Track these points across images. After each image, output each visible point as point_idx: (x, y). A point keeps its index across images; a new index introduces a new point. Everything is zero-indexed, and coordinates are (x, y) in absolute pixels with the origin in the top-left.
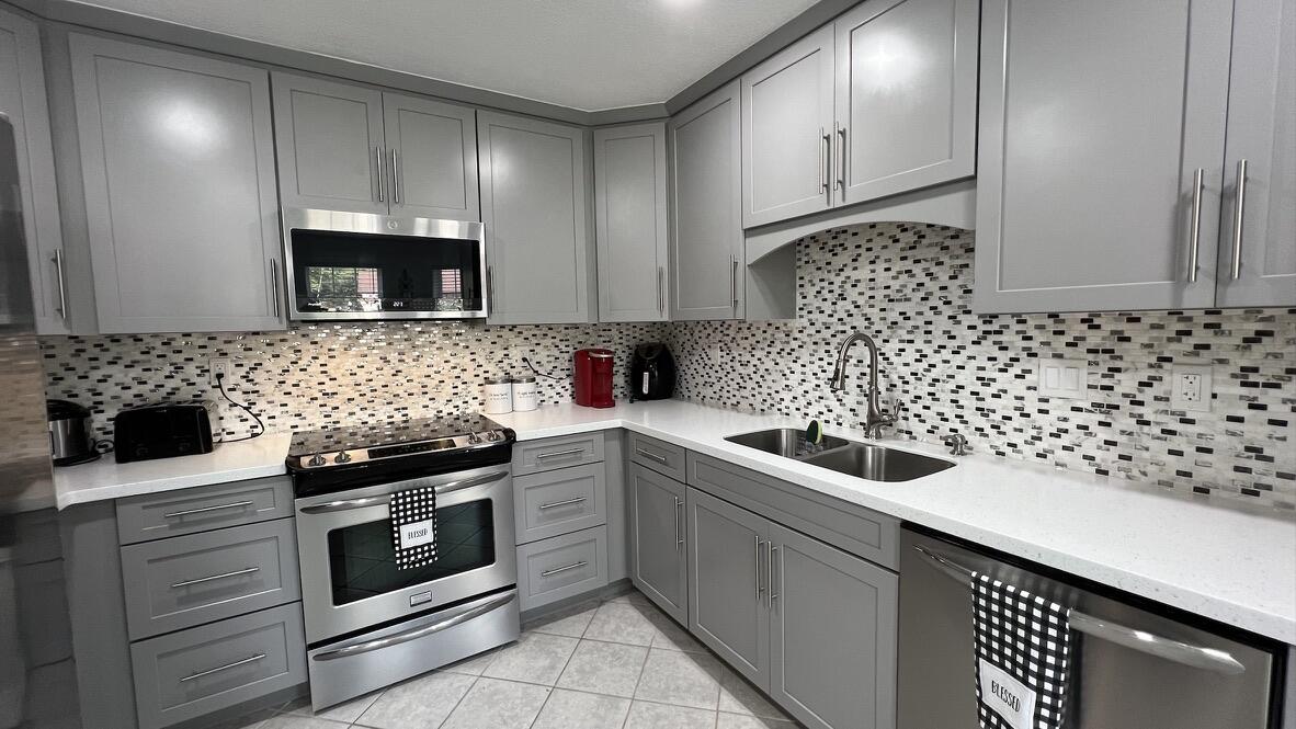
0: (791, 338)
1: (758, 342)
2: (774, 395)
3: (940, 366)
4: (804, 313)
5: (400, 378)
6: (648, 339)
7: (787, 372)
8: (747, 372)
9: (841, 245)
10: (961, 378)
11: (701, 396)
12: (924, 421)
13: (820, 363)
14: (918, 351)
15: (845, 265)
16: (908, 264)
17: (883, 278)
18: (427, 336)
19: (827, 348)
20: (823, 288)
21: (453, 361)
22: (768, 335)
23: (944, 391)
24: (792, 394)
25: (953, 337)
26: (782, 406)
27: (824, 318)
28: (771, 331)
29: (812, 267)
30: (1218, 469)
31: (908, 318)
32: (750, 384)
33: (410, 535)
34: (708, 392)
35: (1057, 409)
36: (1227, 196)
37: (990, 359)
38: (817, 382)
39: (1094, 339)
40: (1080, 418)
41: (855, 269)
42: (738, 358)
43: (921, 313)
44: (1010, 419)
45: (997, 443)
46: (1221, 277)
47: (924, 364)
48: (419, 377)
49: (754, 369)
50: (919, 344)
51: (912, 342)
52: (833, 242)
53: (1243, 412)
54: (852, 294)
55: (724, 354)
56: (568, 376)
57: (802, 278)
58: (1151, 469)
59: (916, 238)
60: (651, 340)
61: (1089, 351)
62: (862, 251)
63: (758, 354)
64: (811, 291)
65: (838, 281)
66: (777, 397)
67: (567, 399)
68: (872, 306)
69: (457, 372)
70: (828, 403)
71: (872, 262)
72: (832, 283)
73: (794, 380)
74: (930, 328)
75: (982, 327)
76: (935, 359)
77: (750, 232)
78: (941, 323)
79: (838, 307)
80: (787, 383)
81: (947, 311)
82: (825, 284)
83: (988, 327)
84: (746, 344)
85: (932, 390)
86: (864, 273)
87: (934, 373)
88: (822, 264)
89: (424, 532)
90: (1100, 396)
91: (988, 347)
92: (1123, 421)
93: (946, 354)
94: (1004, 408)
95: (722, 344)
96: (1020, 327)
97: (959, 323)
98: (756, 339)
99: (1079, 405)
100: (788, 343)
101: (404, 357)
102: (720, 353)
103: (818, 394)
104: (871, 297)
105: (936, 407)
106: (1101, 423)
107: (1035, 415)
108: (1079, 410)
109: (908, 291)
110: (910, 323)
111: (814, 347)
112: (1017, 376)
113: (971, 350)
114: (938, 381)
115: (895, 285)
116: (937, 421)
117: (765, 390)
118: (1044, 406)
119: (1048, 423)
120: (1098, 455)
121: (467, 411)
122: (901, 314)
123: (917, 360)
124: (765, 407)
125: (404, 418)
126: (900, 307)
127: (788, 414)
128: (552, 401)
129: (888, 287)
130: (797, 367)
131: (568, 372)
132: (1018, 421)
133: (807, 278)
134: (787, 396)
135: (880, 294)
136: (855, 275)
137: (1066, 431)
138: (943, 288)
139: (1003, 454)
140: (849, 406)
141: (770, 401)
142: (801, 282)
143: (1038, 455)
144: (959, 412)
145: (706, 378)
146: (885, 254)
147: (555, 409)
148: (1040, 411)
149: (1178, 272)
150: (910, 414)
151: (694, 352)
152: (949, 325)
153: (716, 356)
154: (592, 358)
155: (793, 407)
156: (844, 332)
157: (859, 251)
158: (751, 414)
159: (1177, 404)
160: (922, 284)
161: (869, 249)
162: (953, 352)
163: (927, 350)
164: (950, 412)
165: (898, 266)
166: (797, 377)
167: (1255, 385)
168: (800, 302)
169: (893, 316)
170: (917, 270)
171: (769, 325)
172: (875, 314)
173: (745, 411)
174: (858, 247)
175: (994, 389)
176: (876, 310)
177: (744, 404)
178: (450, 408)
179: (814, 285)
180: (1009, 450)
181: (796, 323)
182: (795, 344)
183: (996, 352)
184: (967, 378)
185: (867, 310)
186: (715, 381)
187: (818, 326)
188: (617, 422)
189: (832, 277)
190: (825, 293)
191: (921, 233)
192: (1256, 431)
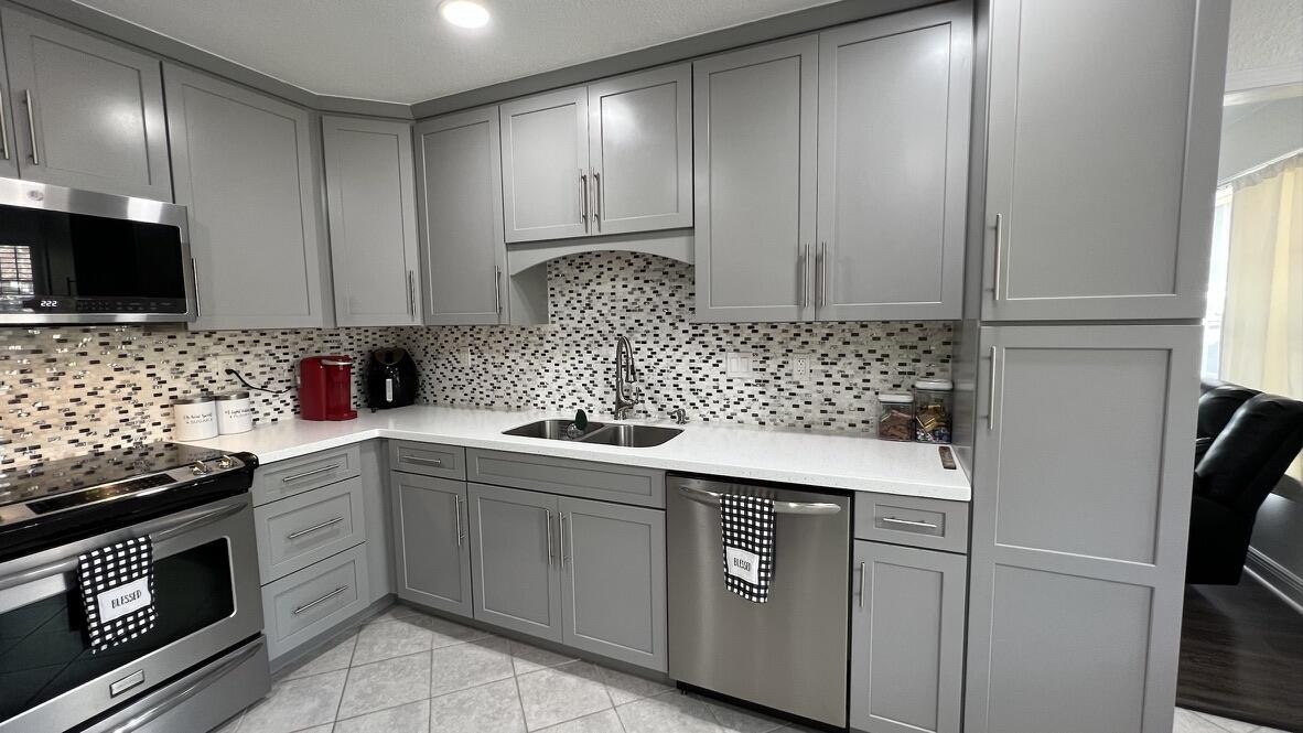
0: (544, 341)
1: (512, 345)
2: (529, 392)
3: (665, 360)
4: (556, 319)
5: (24, 405)
6: (381, 344)
7: (542, 371)
8: (501, 373)
9: (587, 263)
10: (681, 368)
11: (449, 399)
12: (655, 402)
13: (572, 362)
14: (649, 349)
15: (591, 281)
16: (640, 283)
17: (621, 292)
18: (72, 345)
19: (578, 349)
20: (572, 298)
21: (119, 378)
22: (521, 339)
23: (668, 378)
24: (545, 392)
25: (673, 339)
26: (538, 401)
27: (574, 324)
28: (524, 334)
29: (561, 280)
30: (814, 414)
31: (642, 325)
32: (504, 384)
33: (115, 604)
34: (459, 394)
35: (738, 385)
36: (818, 260)
37: (697, 354)
38: (570, 378)
39: (755, 339)
40: (749, 390)
41: (599, 284)
42: (491, 360)
43: (651, 321)
44: (710, 395)
45: (705, 413)
46: (818, 305)
47: (654, 360)
48: (59, 402)
49: (509, 370)
50: (650, 344)
51: (644, 343)
52: (580, 261)
53: (824, 380)
54: (597, 305)
55: (475, 357)
56: (289, 388)
57: (552, 289)
58: (786, 417)
59: (645, 263)
60: (385, 345)
61: (753, 347)
62: (604, 269)
63: (512, 355)
64: (562, 301)
65: (585, 293)
66: (533, 394)
67: (288, 415)
68: (614, 315)
69: (125, 392)
70: (579, 395)
71: (613, 280)
72: (580, 295)
73: (548, 378)
74: (658, 332)
75: (692, 332)
76: (661, 355)
77: (512, 246)
78: (665, 329)
79: (586, 315)
80: (542, 380)
81: (669, 320)
82: (574, 295)
83: (695, 332)
84: (500, 347)
85: (660, 378)
86: (606, 288)
87: (662, 366)
88: (571, 278)
89: (136, 595)
90: (759, 376)
91: (696, 346)
92: (771, 390)
93: (669, 351)
94: (707, 387)
95: (473, 348)
96: (715, 331)
97: (677, 328)
98: (510, 342)
99: (749, 382)
100: (542, 345)
101: (29, 376)
102: (470, 357)
103: (571, 388)
104: (613, 308)
105: (664, 391)
106: (761, 393)
107: (726, 391)
108: (749, 385)
109: (640, 304)
110: (644, 328)
111: (566, 348)
112: (714, 365)
113: (685, 348)
114: (664, 371)
115: (631, 298)
116: (665, 401)
117: (520, 388)
118: (730, 384)
119: (732, 395)
120: (760, 412)
121: (145, 442)
122: (636, 321)
123: (649, 357)
124: (521, 404)
125: (35, 461)
126: (635, 316)
127: (544, 408)
128: (269, 418)
129: (625, 300)
130: (551, 366)
131: (289, 384)
132: (716, 396)
133: (558, 289)
134: (543, 392)
135: (620, 305)
136: (599, 289)
137: (742, 400)
138: (665, 303)
139: (707, 420)
140: (598, 396)
141: (525, 398)
142: (552, 292)
143: (728, 418)
144: (679, 393)
145: (455, 381)
146: (622, 274)
147: (274, 429)
148: (728, 388)
149: (800, 301)
150: (645, 398)
151: (440, 356)
152: (669, 330)
153: (467, 359)
154: (325, 366)
155: (548, 401)
156: (592, 335)
157: (602, 270)
158: (507, 411)
159: (796, 377)
160: (651, 299)
161: (610, 269)
162: (675, 350)
163: (656, 349)
164: (673, 393)
165: (632, 284)
166: (552, 375)
167: (827, 364)
168: (551, 309)
169: (630, 323)
170: (647, 288)
171: (523, 329)
172: (616, 321)
173: (500, 409)
174: (601, 266)
175: (700, 375)
176: (617, 318)
177: (499, 403)
178: (116, 440)
179: (563, 295)
180: (710, 416)
181: (548, 328)
182: (548, 347)
183: (702, 350)
184: (683, 368)
185: (610, 318)
186: (466, 383)
187: (569, 330)
188: (375, 433)
189: (580, 290)
190: (574, 302)
191: (649, 260)
192: (828, 389)
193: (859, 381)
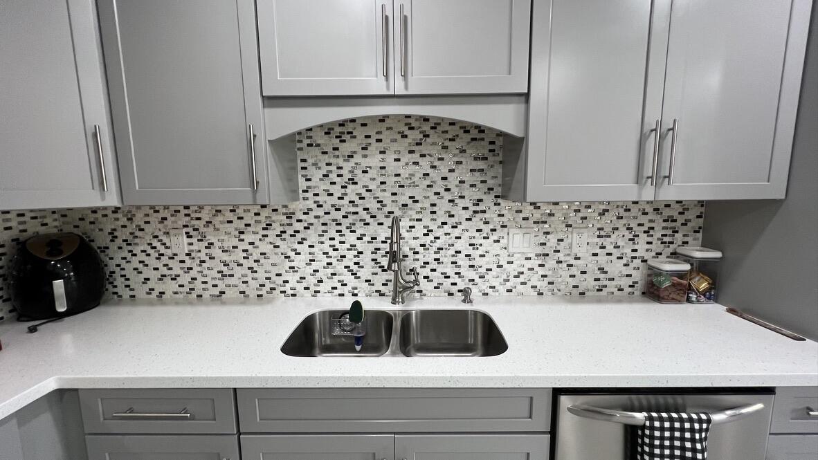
0: (293, 221)
1: (248, 225)
2: (274, 278)
3: (443, 238)
4: (309, 195)
6: (33, 228)
7: (292, 254)
8: (233, 257)
9: (349, 133)
10: (459, 245)
11: (156, 293)
12: (432, 281)
13: (332, 242)
14: (425, 227)
15: (355, 152)
16: (416, 157)
17: (392, 167)
19: (339, 228)
20: (331, 172)
22: (262, 218)
23: (446, 257)
24: (297, 276)
25: (453, 216)
26: (287, 287)
27: (333, 200)
28: (265, 213)
29: (316, 151)
30: (588, 283)
31: (417, 201)
32: (238, 272)
34: (170, 287)
35: (518, 261)
37: (478, 231)
38: (329, 260)
39: (537, 215)
40: (529, 264)
41: (365, 156)
42: (217, 244)
43: (426, 197)
44: (491, 270)
45: (484, 287)
46: (658, 184)
47: (431, 237)
49: (245, 254)
50: (427, 221)
51: (420, 220)
52: (341, 131)
53: (598, 251)
54: (363, 180)
55: (194, 240)
57: (304, 161)
58: (562, 287)
59: (421, 136)
60: (42, 230)
61: (535, 223)
62: (372, 140)
63: (248, 238)
64: (317, 175)
65: (347, 166)
66: (280, 280)
68: (384, 190)
70: (341, 278)
71: (383, 152)
72: (341, 168)
73: (299, 261)
74: (435, 209)
75: (472, 208)
76: (439, 233)
77: (272, 101)
78: (443, 206)
79: (348, 191)
80: (292, 264)
81: (448, 196)
82: (333, 168)
83: (477, 208)
85: (437, 256)
86: (374, 160)
87: (438, 244)
88: (329, 149)
90: (540, 250)
91: (477, 222)
92: (550, 263)
93: (447, 228)
94: (488, 263)
95: (190, 230)
96: (497, 208)
97: (456, 205)
98: (245, 221)
99: (529, 256)
100: (290, 225)
102: (186, 240)
103: (330, 271)
104: (382, 183)
105: (440, 269)
106: (540, 265)
107: (506, 266)
108: (529, 259)
109: (416, 179)
110: (419, 205)
111: (324, 228)
112: (495, 241)
113: (465, 224)
114: (442, 249)
115: (405, 173)
116: (442, 279)
117: (261, 275)
118: (511, 259)
119: (513, 270)
120: (538, 284)
122: (410, 197)
123: (424, 235)
124: (263, 292)
126: (409, 192)
127: (294, 295)
129: (397, 175)
130: (303, 248)
132: (496, 270)
133: (310, 161)
134: (293, 278)
135: (391, 180)
136: (365, 163)
137: (522, 273)
138: (444, 178)
139: (487, 294)
140: (363, 278)
141: (268, 285)
142: (303, 165)
143: (508, 291)
144: (457, 270)
145: (164, 271)
146: (395, 147)
148: (509, 263)
150: (420, 278)
151: (137, 241)
152: (448, 206)
153: (180, 244)
155: (300, 287)
156: (357, 213)
157: (369, 140)
158: (243, 303)
159: (575, 250)
160: (428, 175)
161: (379, 141)
162: (453, 227)
163: (433, 226)
164: (450, 271)
165: (406, 158)
166: (305, 257)
167: (602, 237)
168: (303, 184)
169: (404, 199)
170: (423, 162)
171: (264, 207)
172: (386, 197)
173: (233, 302)
174: (368, 137)
175: (481, 252)
176: (388, 194)
177: (231, 294)
179: (320, 168)
180: (490, 291)
181: (298, 206)
182: (299, 226)
183: (482, 226)
184: (462, 245)
185: (379, 194)
186: (181, 272)
187: (327, 208)
189: (341, 162)
190: (333, 177)
191: (466, 128)
192: (602, 259)
193: (628, 251)
